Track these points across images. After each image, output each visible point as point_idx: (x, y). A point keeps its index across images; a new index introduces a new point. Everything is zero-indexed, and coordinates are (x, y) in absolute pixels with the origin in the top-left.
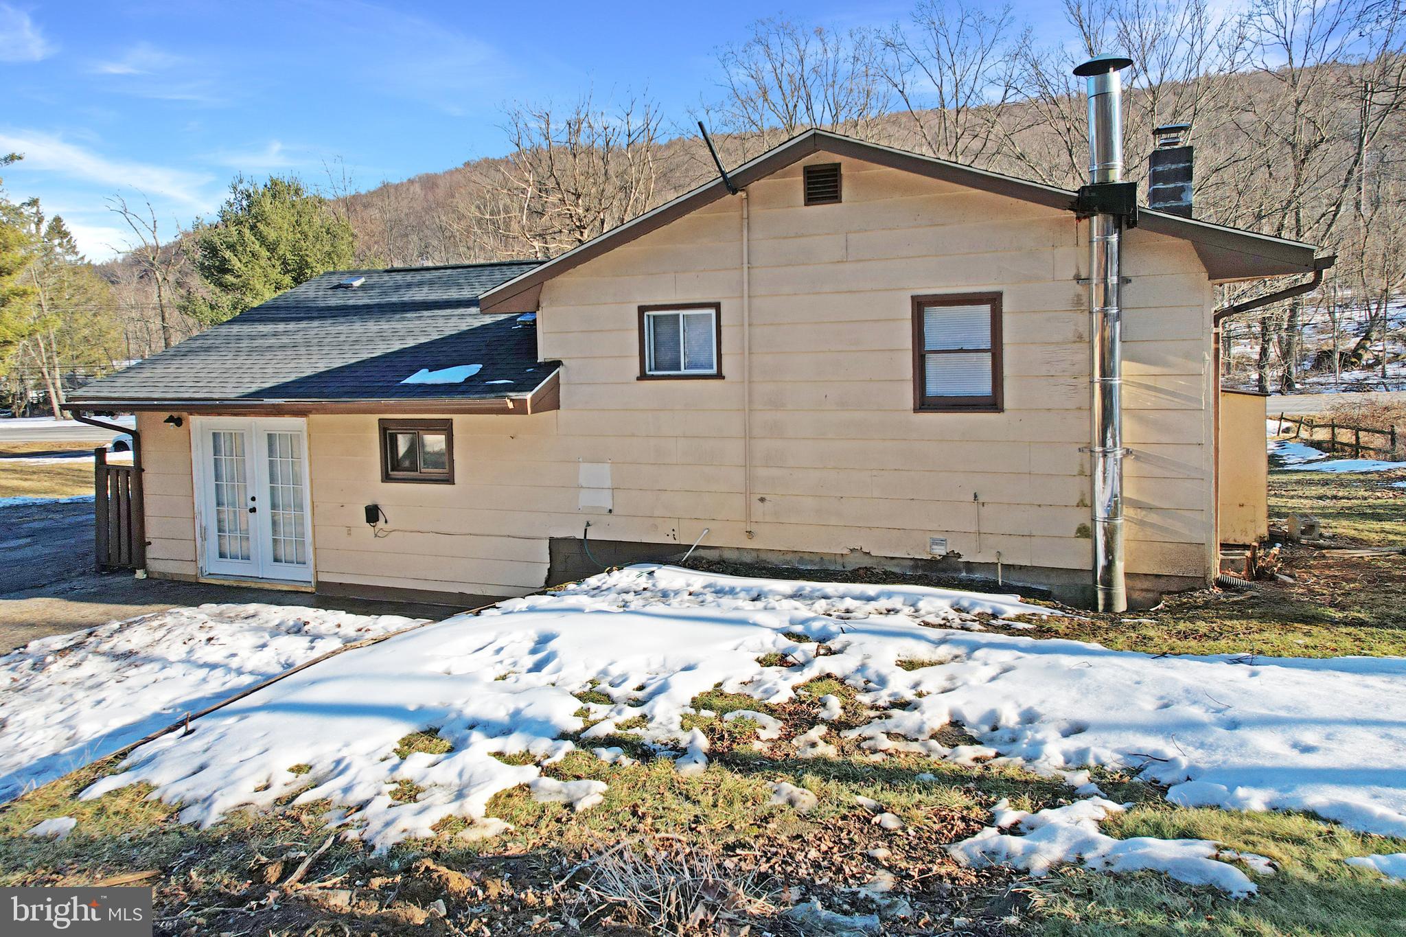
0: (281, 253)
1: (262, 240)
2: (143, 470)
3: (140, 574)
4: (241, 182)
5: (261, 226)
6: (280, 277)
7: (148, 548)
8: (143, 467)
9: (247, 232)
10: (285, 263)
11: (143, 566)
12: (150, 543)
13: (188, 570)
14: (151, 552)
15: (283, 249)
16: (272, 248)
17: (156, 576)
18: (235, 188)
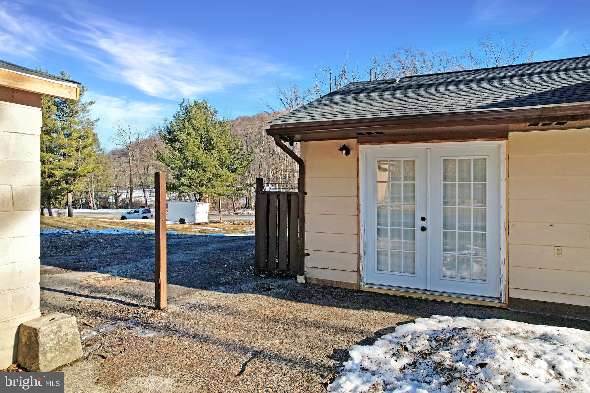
0: (200, 133)
1: (193, 126)
2: (306, 194)
3: (301, 279)
4: (183, 103)
5: (192, 121)
6: (199, 143)
7: (307, 258)
8: (306, 191)
9: (187, 123)
10: (201, 138)
11: (302, 273)
12: (308, 254)
13: (351, 279)
14: (308, 262)
15: (201, 131)
16: (197, 131)
17: (314, 282)
18: (180, 105)
